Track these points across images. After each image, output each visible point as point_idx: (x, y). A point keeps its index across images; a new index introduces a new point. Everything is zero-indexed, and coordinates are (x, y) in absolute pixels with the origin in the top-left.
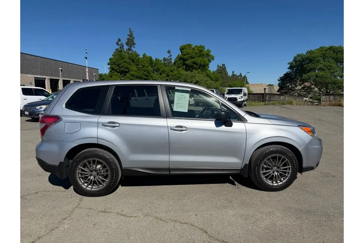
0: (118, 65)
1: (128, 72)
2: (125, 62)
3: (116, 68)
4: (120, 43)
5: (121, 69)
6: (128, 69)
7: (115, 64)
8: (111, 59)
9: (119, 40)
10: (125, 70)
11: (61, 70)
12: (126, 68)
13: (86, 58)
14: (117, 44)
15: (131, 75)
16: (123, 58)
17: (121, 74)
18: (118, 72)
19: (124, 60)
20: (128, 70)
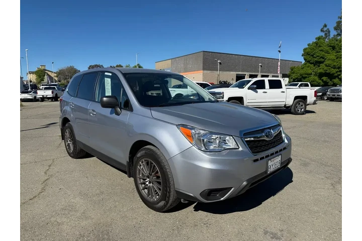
0: (313, 56)
1: (322, 62)
2: (321, 51)
3: (309, 58)
4: (325, 29)
5: (315, 59)
6: (323, 58)
7: (309, 55)
8: (305, 50)
9: (325, 26)
10: (319, 60)
11: (261, 66)
12: (322, 57)
13: (280, 52)
14: (322, 31)
15: (326, 66)
16: (320, 46)
17: (314, 66)
18: (311, 63)
19: (320, 48)
20: (323, 60)
